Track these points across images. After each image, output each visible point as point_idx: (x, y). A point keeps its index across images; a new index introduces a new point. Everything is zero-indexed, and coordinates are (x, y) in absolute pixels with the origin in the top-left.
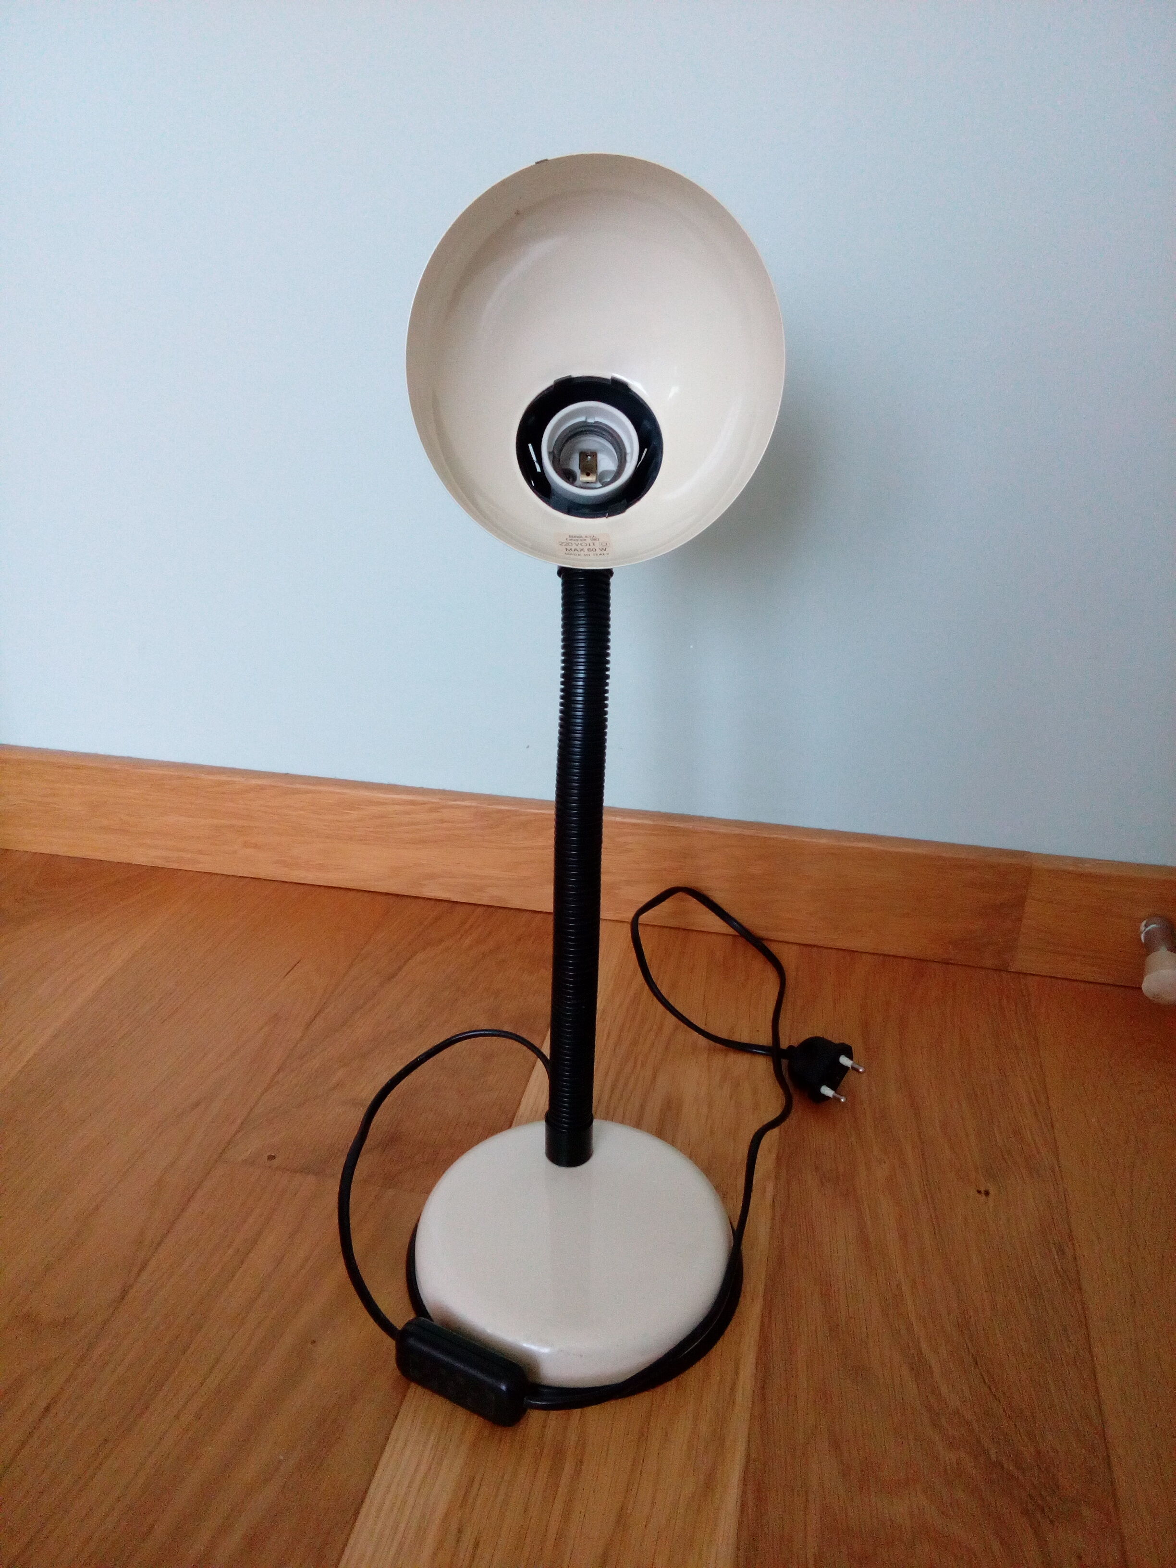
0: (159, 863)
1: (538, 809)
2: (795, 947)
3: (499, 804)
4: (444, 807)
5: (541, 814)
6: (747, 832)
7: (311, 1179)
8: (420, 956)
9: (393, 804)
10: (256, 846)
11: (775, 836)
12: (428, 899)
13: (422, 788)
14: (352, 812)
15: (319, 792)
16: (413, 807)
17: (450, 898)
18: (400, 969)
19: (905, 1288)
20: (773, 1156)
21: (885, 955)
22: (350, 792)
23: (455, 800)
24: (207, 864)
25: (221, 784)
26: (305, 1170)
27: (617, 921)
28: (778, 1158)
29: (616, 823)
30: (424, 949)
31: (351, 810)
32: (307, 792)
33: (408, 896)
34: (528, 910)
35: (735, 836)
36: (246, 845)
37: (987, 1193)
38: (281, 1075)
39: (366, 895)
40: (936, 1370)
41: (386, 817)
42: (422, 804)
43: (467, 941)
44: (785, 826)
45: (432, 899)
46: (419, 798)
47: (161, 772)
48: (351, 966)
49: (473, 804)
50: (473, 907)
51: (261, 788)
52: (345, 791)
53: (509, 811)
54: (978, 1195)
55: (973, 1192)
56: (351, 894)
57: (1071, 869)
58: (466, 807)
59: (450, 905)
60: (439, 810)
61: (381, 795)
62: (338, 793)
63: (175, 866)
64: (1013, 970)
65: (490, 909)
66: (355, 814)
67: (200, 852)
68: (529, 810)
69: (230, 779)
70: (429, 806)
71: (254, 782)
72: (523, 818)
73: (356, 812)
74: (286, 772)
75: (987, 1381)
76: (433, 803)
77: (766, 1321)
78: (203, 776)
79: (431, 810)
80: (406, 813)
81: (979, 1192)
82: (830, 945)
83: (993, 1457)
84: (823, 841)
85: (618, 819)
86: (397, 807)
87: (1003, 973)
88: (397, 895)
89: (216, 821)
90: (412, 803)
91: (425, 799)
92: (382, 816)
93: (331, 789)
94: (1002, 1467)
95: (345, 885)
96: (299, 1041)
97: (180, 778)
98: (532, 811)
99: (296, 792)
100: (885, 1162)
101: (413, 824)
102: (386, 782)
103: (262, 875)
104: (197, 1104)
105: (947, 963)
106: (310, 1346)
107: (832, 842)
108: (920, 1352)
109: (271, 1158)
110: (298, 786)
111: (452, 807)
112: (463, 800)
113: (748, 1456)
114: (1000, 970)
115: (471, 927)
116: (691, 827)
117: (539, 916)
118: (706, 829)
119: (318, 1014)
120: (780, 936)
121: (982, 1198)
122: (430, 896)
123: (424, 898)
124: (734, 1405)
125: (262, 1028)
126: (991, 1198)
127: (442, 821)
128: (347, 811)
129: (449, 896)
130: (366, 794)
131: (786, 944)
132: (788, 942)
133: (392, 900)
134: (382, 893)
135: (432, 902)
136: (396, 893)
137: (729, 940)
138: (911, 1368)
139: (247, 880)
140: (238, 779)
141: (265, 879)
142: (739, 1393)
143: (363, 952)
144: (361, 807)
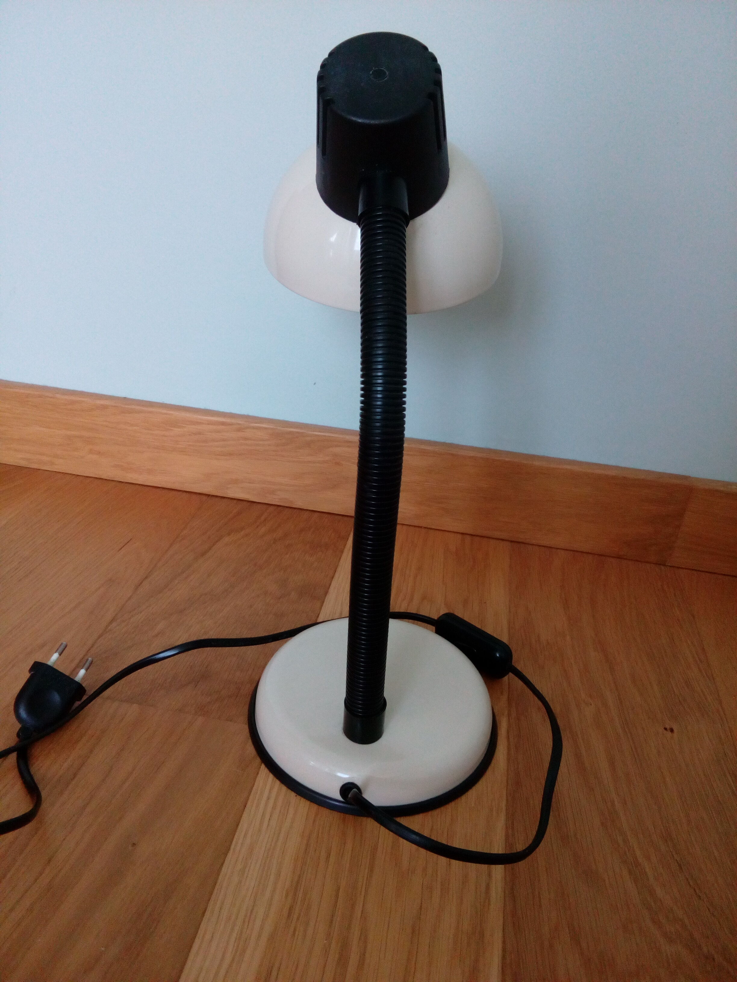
0: (23, 463)
1: (320, 432)
2: (507, 543)
3: (292, 427)
4: (248, 428)
5: (322, 436)
7: (135, 707)
8: (226, 539)
9: (208, 424)
10: (99, 453)
12: (232, 499)
16: (223, 427)
18: (210, 548)
21: (574, 551)
24: (61, 466)
25: (73, 403)
30: (229, 534)
31: (175, 427)
32: (140, 412)
33: (217, 496)
34: (307, 510)
35: (471, 457)
36: (91, 452)
37: (672, 730)
38: (114, 624)
39: (184, 494)
40: (650, 874)
41: (202, 434)
43: (263, 530)
45: (235, 499)
46: (228, 420)
48: (171, 545)
49: (271, 427)
50: (265, 506)
51: (104, 407)
52: (171, 413)
53: (298, 433)
54: (665, 732)
55: (661, 730)
56: (173, 493)
57: (722, 489)
58: (266, 428)
59: (249, 504)
60: (243, 430)
61: (199, 417)
62: (166, 414)
63: (35, 466)
64: (669, 565)
65: (280, 508)
66: (177, 431)
67: (55, 456)
68: (313, 433)
69: (80, 399)
70: (236, 426)
72: (308, 439)
73: (178, 429)
74: (125, 396)
76: (239, 424)
77: (510, 832)
78: (58, 396)
79: (239, 430)
80: (219, 432)
81: (666, 729)
82: (534, 542)
83: (705, 950)
86: (211, 427)
87: (663, 567)
88: (208, 495)
89: (69, 433)
90: (223, 424)
91: (233, 421)
92: (200, 433)
93: (160, 410)
94: (714, 959)
96: (130, 598)
97: (40, 396)
98: (317, 433)
99: (131, 411)
100: (591, 705)
101: (224, 440)
106: (130, 848)
108: (635, 858)
110: (133, 407)
111: (254, 428)
113: (504, 950)
114: (660, 564)
115: (265, 520)
116: (437, 450)
117: (316, 515)
119: (146, 578)
120: (497, 534)
121: (669, 734)
122: (234, 497)
123: (229, 498)
124: (489, 904)
125: (99, 588)
126: (675, 735)
127: (246, 439)
128: (172, 428)
129: (248, 497)
130: (188, 415)
131: (501, 541)
132: (503, 540)
133: (204, 498)
134: (196, 493)
135: (235, 501)
136: (207, 493)
137: (459, 536)
138: (630, 872)
139: (92, 479)
140: (86, 399)
141: (106, 480)
142: (493, 893)
143: (183, 534)
144: (182, 425)
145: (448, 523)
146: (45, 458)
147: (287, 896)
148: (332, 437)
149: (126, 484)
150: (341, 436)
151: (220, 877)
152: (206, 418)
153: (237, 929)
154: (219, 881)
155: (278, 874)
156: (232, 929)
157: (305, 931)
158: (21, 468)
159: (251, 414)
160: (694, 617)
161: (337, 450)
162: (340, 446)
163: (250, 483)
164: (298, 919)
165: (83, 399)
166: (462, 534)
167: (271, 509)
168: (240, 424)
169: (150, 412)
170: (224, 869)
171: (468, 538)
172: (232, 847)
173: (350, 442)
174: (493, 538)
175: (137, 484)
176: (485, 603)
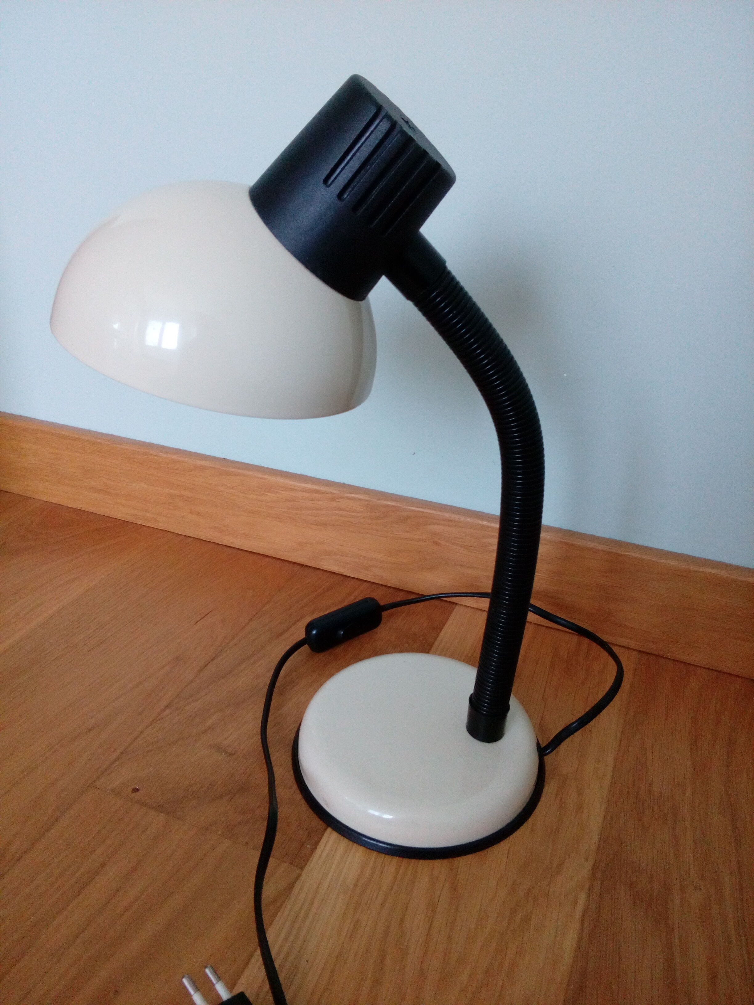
0: (130, 519)
1: (417, 507)
3: (388, 500)
4: (342, 498)
6: (601, 547)
7: (162, 817)
9: (303, 491)
10: (199, 514)
11: (627, 553)
12: (326, 571)
13: (327, 480)
14: (270, 494)
15: (245, 476)
17: (342, 572)
18: (289, 628)
20: (589, 865)
22: (271, 479)
23: (351, 493)
24: (163, 524)
25: (176, 462)
26: (159, 808)
27: (477, 609)
28: (594, 869)
31: (269, 492)
32: (237, 475)
33: (310, 567)
36: (191, 512)
38: (167, 712)
39: (278, 562)
41: (296, 502)
42: (323, 493)
45: (329, 572)
46: (323, 488)
47: (132, 448)
48: (250, 620)
49: (366, 498)
51: (203, 468)
52: (265, 477)
53: (393, 506)
56: (268, 560)
58: (360, 499)
60: (337, 500)
61: (293, 483)
62: (261, 478)
63: (140, 522)
66: (271, 496)
67: (159, 514)
68: (410, 508)
70: (330, 495)
71: (200, 463)
72: (405, 514)
73: (272, 495)
74: (224, 458)
76: (331, 493)
78: (162, 454)
79: (332, 499)
80: (312, 500)
84: (672, 563)
85: (485, 523)
86: (304, 494)
88: (301, 565)
89: (170, 491)
90: (317, 492)
91: (327, 489)
92: (293, 500)
93: (255, 474)
96: (191, 682)
98: (413, 508)
99: (230, 474)
101: (316, 509)
102: (299, 473)
104: (91, 730)
107: (682, 565)
109: (136, 790)
110: (231, 469)
111: (348, 498)
119: (212, 660)
122: (326, 569)
123: (322, 570)
125: (164, 667)
127: (340, 509)
128: (266, 493)
129: (342, 571)
130: (282, 481)
133: (297, 568)
134: (289, 562)
135: (328, 574)
136: (301, 563)
139: (192, 539)
140: (187, 459)
141: (204, 541)
143: (264, 609)
144: (278, 491)
146: (149, 515)
148: (430, 513)
150: (439, 513)
152: (299, 484)
159: (346, 482)
161: (433, 528)
162: (438, 524)
163: (343, 556)
167: (365, 585)
168: (334, 493)
173: (451, 521)
175: (233, 548)
176: (590, 731)
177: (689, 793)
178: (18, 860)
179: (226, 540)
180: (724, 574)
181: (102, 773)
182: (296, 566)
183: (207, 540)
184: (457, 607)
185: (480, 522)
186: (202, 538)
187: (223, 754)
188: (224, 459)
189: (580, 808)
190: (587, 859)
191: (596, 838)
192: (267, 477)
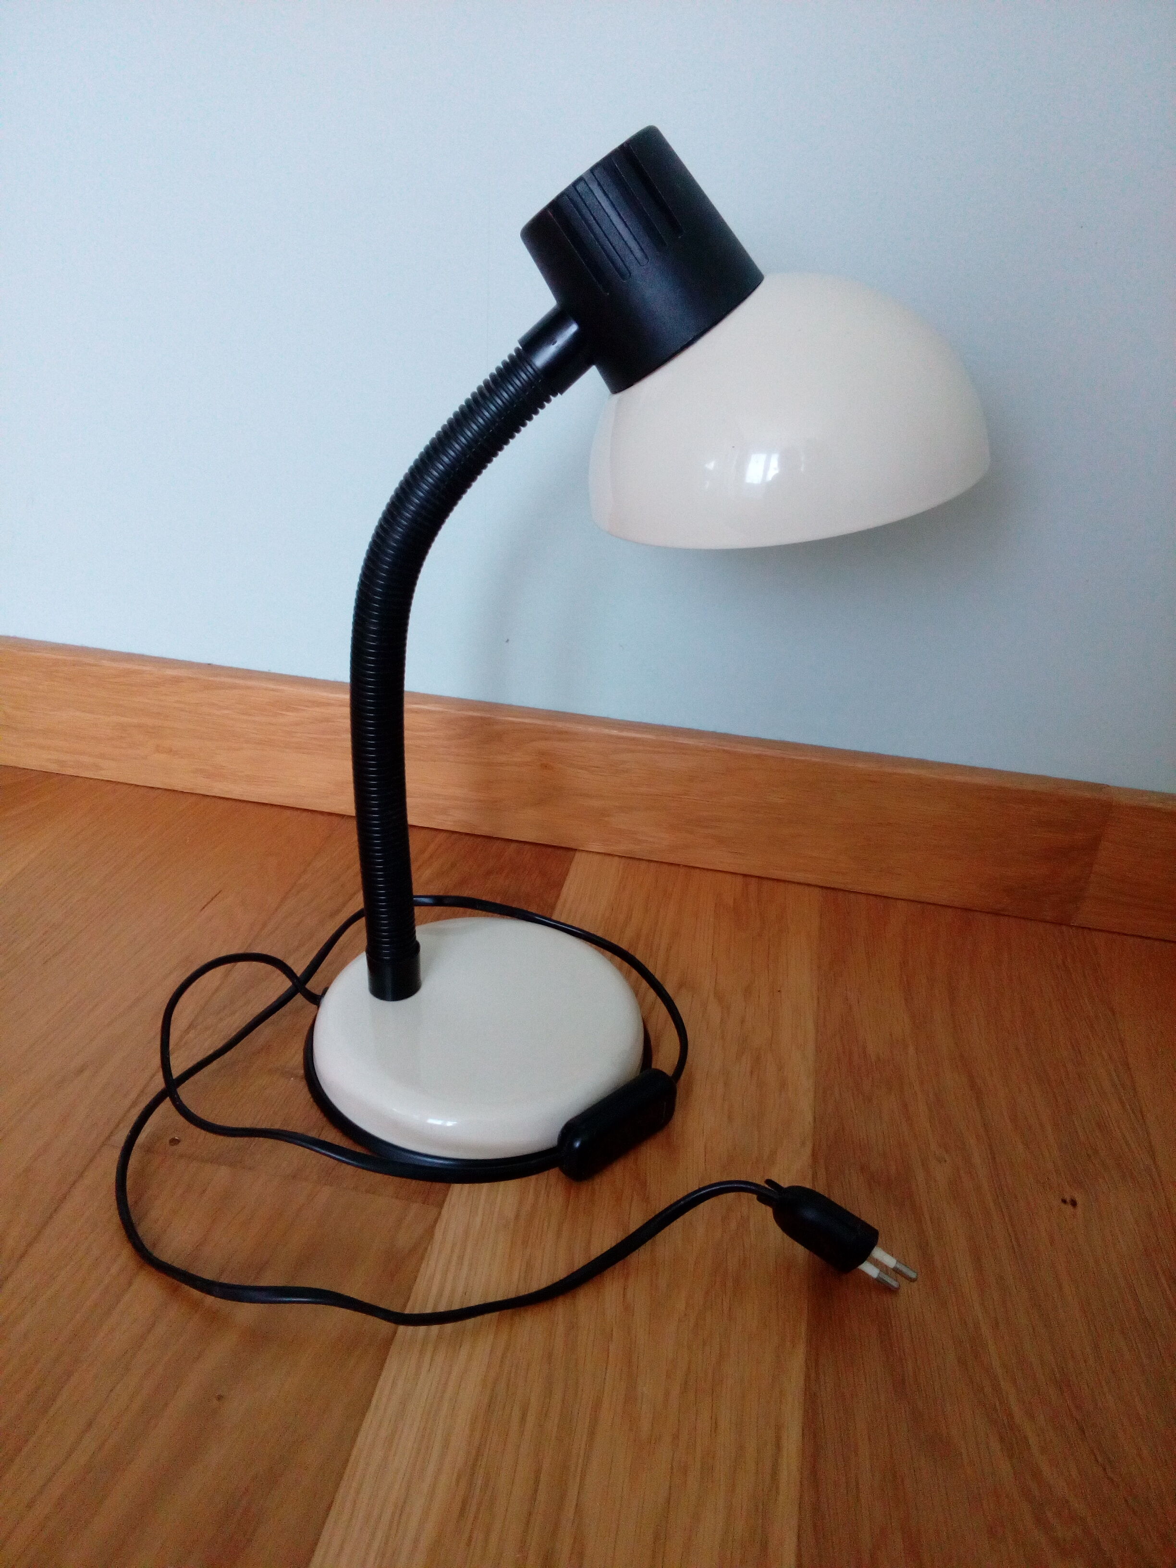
0: (53, 768)
2: (817, 890)
3: (470, 710)
5: (520, 723)
6: (769, 752)
7: (224, 1172)
9: (340, 706)
10: (170, 751)
14: (288, 713)
15: (250, 688)
19: (986, 1330)
20: (808, 1151)
22: (289, 690)
23: (416, 704)
24: (110, 771)
25: (129, 673)
26: (217, 1160)
28: (814, 1155)
29: (611, 736)
31: (287, 710)
32: (234, 687)
36: (158, 749)
37: (1074, 1203)
38: (192, 1035)
39: (305, 814)
40: (1033, 1440)
44: (815, 746)
47: (54, 656)
48: (284, 899)
49: (438, 709)
50: (434, 833)
51: (176, 680)
52: (281, 687)
54: (1063, 1206)
55: (1056, 1203)
58: (429, 712)
61: (325, 694)
62: (273, 690)
64: (1075, 924)
66: (292, 716)
67: (102, 756)
68: (506, 718)
71: (170, 672)
72: (498, 727)
73: (295, 714)
75: (1100, 1460)
78: (105, 663)
81: (1064, 1201)
82: (858, 888)
85: (615, 732)
87: (1064, 928)
89: (121, 719)
92: (327, 720)
93: (264, 684)
95: (280, 802)
96: (217, 990)
99: (221, 686)
100: (945, 1161)
103: (179, 788)
104: (81, 1071)
105: (996, 913)
108: (1010, 1415)
109: (174, 1143)
110: (223, 679)
112: (425, 703)
114: (1061, 924)
115: (431, 857)
118: (720, 747)
120: (800, 877)
121: (1068, 1209)
124: (777, 1493)
126: (1079, 1209)
128: (283, 713)
131: (806, 887)
132: (809, 885)
133: (335, 820)
134: (323, 812)
137: (739, 880)
138: (1002, 1439)
140: (148, 668)
141: (182, 792)
142: (784, 1476)
143: (301, 881)
144: (300, 707)
145: (721, 859)
146: (85, 759)
147: (458, 1481)
148: (536, 724)
149: (214, 799)
151: (355, 1452)
152: (337, 695)
153: (380, 1535)
154: (352, 1458)
155: (446, 1445)
156: (373, 1535)
157: (486, 1540)
158: (48, 775)
160: (1114, 1013)
161: (541, 745)
162: (546, 739)
164: (476, 1518)
165: (144, 668)
166: (745, 875)
167: (441, 837)
169: (248, 688)
170: (360, 1440)
171: (753, 884)
172: (374, 1402)
174: (794, 883)
175: (231, 799)
176: (779, 991)
177: (911, 1050)
178: (22, 1256)
179: (219, 788)
180: (923, 773)
181: (117, 1126)
182: (333, 817)
183: (185, 791)
184: (578, 855)
185: (607, 731)
186: (176, 788)
187: (292, 1079)
188: (209, 664)
189: (783, 1085)
190: (803, 1144)
191: (809, 1118)
192: (284, 688)
